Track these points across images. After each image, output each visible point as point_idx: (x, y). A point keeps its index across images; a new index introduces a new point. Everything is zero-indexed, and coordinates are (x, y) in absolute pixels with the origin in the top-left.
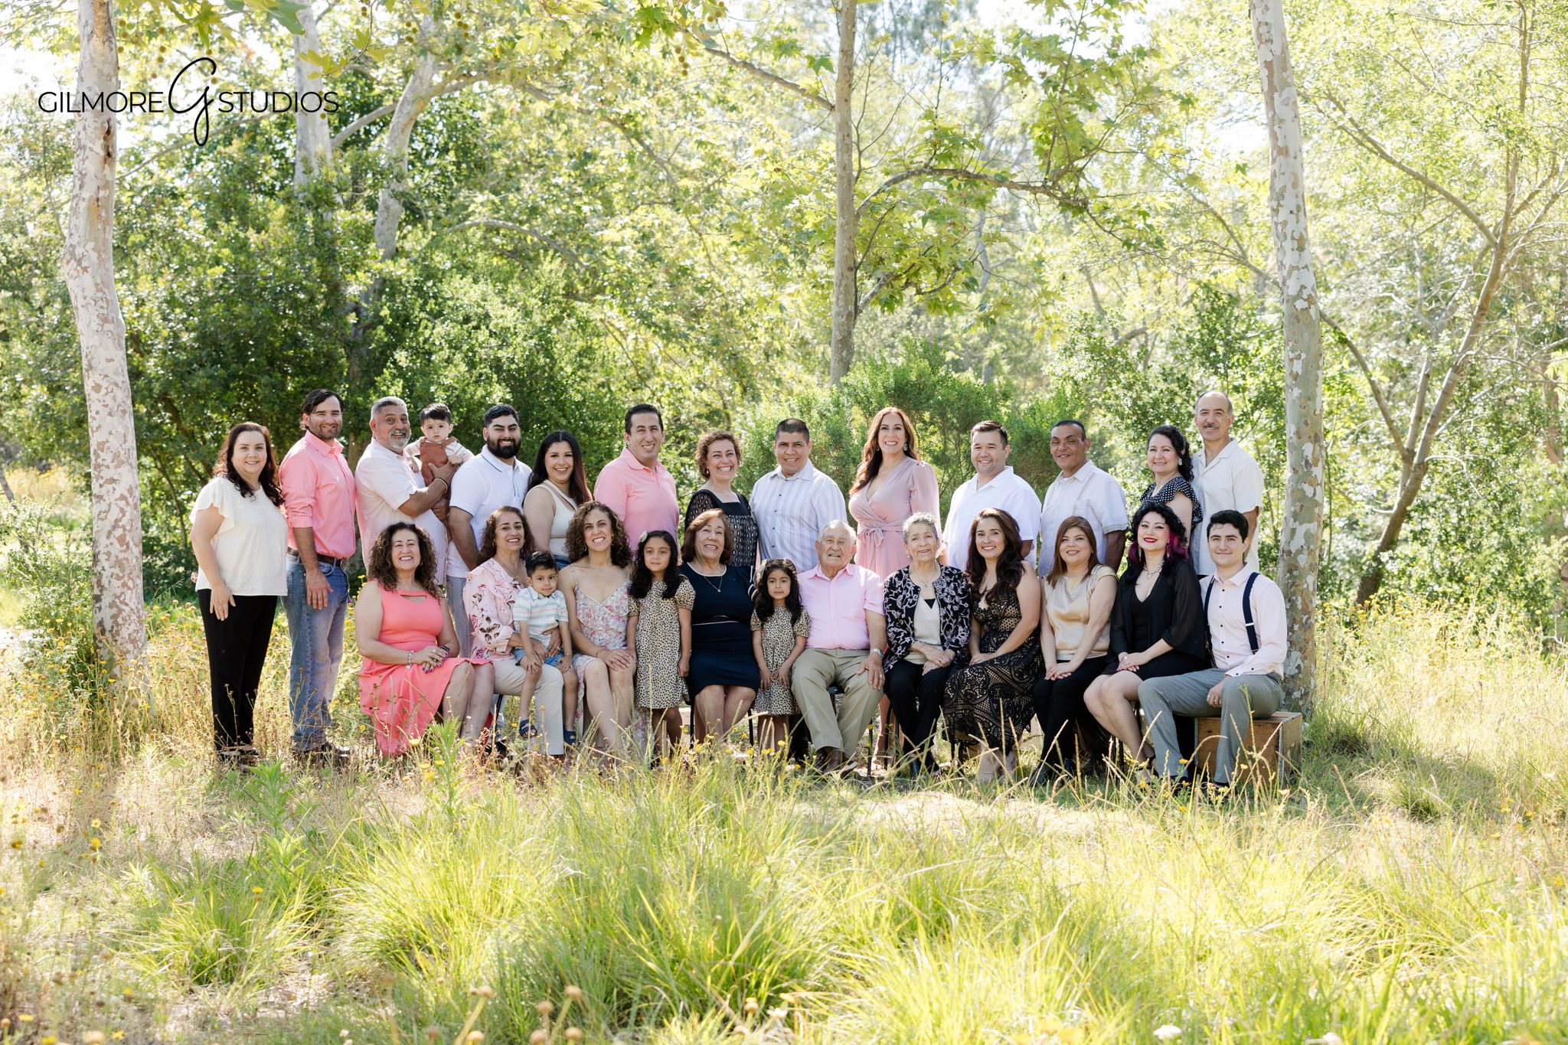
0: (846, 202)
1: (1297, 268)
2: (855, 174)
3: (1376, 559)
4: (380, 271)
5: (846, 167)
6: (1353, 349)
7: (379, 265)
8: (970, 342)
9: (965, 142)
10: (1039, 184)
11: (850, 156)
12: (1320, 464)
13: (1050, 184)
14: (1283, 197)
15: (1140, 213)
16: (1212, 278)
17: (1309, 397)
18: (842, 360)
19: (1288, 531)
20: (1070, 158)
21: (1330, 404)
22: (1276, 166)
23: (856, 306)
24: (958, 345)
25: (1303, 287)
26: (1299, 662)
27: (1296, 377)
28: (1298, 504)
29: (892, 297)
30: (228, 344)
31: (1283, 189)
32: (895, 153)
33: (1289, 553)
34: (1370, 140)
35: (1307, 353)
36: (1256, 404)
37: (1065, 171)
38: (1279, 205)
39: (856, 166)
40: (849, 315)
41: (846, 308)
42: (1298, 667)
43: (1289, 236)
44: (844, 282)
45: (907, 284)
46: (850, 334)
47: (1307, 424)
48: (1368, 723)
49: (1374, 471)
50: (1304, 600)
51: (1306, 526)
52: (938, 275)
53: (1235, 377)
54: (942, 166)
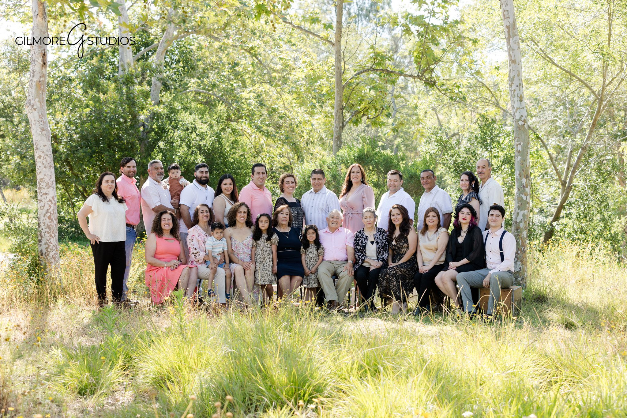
0: (339, 82)
1: (519, 108)
2: (342, 71)
3: (551, 224)
4: (153, 110)
5: (339, 68)
6: (542, 141)
7: (152, 108)
8: (389, 138)
9: (387, 58)
10: (416, 75)
11: (341, 64)
12: (529, 187)
13: (421, 75)
14: (514, 80)
15: (456, 86)
16: (485, 113)
17: (524, 160)
18: (337, 145)
19: (516, 214)
20: (429, 65)
21: (532, 163)
22: (511, 68)
23: (343, 124)
24: (384, 139)
25: (522, 116)
26: (520, 266)
27: (519, 152)
28: (520, 203)
30: (92, 139)
31: (514, 77)
32: (359, 62)
33: (516, 222)
34: (548, 57)
35: (524, 142)
36: (503, 162)
37: (427, 69)
38: (512, 83)
39: (343, 68)
40: (340, 127)
41: (339, 124)
42: (520, 268)
43: (516, 96)
44: (338, 114)
45: (363, 115)
46: (341, 135)
47: (523, 171)
48: (548, 290)
49: (550, 190)
50: (522, 241)
51: (523, 212)
52: (376, 112)
53: (494, 152)
54: (378, 68)
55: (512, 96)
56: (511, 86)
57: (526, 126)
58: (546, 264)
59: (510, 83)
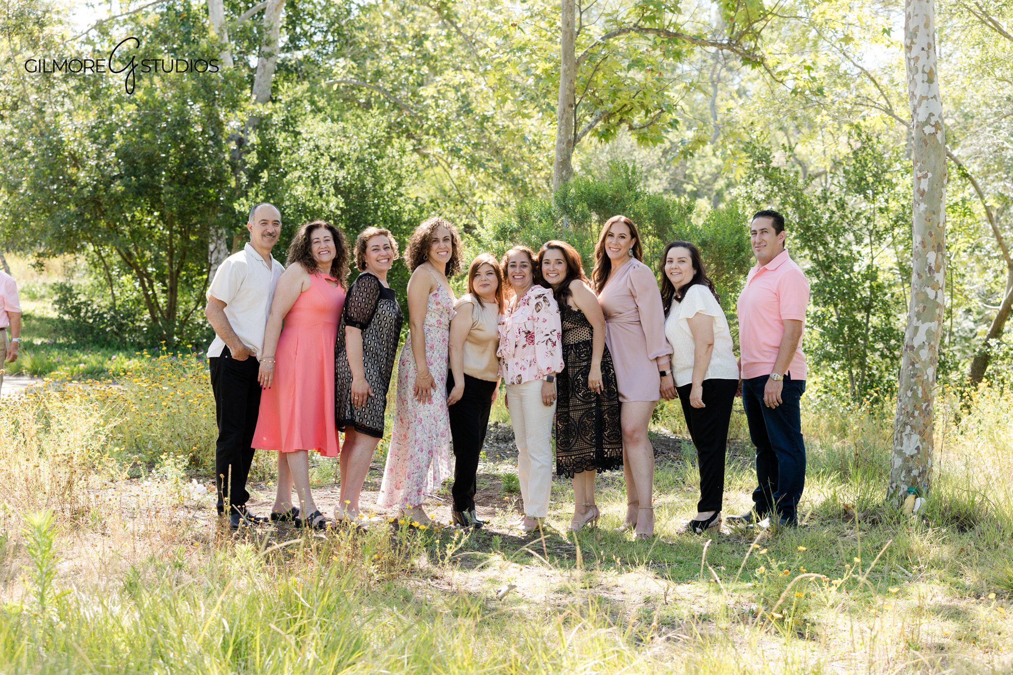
0: (568, 51)
1: (927, 98)
2: (576, 30)
3: (986, 344)
4: (253, 111)
5: (568, 24)
6: (974, 184)
7: (251, 107)
8: (704, 179)
9: (666, 7)
10: (725, 42)
11: (573, 15)
12: (942, 271)
13: (734, 42)
14: (916, 36)
15: (806, 67)
16: (862, 122)
17: (934, 211)
18: (562, 177)
19: (911, 329)
20: (749, 22)
21: (954, 223)
22: (910, 9)
23: (575, 134)
24: (697, 181)
25: (931, 115)
26: (919, 444)
27: (922, 193)
28: (921, 305)
29: (608, 130)
30: (142, 162)
31: (917, 29)
32: (610, 15)
33: (912, 348)
34: (991, 20)
35: (934, 173)
36: (896, 222)
37: (746, 32)
38: (912, 43)
39: (577, 24)
40: (569, 142)
41: (567, 136)
42: (918, 448)
43: (920, 70)
44: (565, 116)
45: (621, 121)
46: (569, 158)
47: (931, 235)
48: (978, 499)
49: (986, 276)
50: (924, 390)
51: (927, 325)
52: (646, 115)
53: (880, 202)
54: (648, 25)
55: (910, 70)
56: (909, 48)
57: (939, 136)
58: (975, 431)
59: (909, 41)
